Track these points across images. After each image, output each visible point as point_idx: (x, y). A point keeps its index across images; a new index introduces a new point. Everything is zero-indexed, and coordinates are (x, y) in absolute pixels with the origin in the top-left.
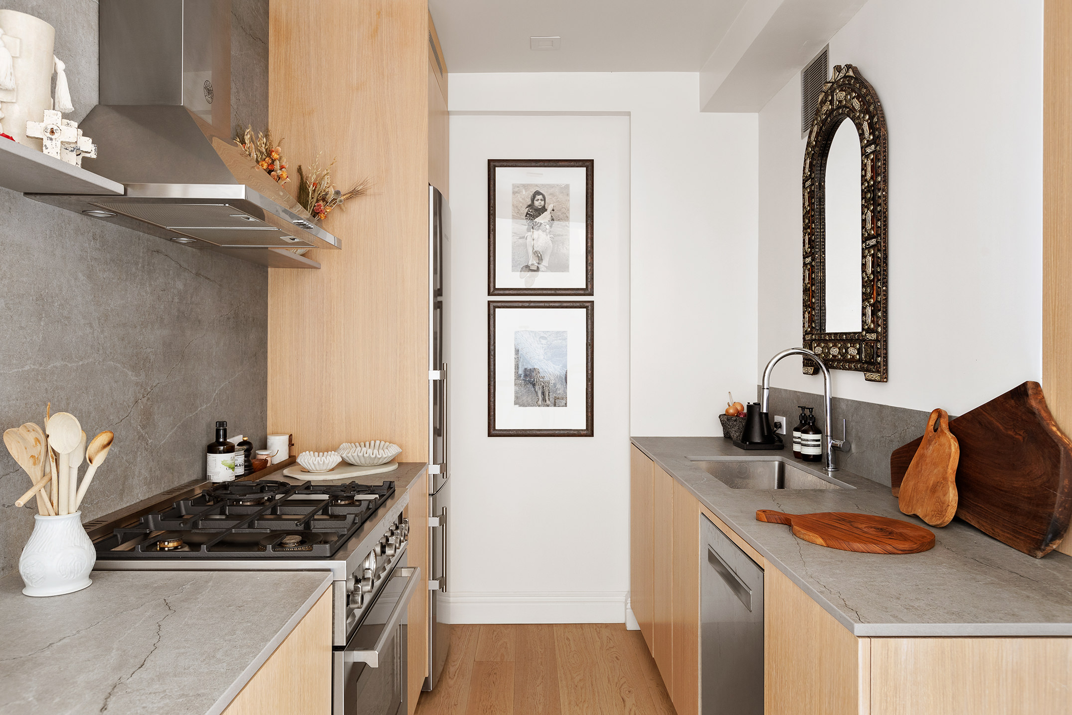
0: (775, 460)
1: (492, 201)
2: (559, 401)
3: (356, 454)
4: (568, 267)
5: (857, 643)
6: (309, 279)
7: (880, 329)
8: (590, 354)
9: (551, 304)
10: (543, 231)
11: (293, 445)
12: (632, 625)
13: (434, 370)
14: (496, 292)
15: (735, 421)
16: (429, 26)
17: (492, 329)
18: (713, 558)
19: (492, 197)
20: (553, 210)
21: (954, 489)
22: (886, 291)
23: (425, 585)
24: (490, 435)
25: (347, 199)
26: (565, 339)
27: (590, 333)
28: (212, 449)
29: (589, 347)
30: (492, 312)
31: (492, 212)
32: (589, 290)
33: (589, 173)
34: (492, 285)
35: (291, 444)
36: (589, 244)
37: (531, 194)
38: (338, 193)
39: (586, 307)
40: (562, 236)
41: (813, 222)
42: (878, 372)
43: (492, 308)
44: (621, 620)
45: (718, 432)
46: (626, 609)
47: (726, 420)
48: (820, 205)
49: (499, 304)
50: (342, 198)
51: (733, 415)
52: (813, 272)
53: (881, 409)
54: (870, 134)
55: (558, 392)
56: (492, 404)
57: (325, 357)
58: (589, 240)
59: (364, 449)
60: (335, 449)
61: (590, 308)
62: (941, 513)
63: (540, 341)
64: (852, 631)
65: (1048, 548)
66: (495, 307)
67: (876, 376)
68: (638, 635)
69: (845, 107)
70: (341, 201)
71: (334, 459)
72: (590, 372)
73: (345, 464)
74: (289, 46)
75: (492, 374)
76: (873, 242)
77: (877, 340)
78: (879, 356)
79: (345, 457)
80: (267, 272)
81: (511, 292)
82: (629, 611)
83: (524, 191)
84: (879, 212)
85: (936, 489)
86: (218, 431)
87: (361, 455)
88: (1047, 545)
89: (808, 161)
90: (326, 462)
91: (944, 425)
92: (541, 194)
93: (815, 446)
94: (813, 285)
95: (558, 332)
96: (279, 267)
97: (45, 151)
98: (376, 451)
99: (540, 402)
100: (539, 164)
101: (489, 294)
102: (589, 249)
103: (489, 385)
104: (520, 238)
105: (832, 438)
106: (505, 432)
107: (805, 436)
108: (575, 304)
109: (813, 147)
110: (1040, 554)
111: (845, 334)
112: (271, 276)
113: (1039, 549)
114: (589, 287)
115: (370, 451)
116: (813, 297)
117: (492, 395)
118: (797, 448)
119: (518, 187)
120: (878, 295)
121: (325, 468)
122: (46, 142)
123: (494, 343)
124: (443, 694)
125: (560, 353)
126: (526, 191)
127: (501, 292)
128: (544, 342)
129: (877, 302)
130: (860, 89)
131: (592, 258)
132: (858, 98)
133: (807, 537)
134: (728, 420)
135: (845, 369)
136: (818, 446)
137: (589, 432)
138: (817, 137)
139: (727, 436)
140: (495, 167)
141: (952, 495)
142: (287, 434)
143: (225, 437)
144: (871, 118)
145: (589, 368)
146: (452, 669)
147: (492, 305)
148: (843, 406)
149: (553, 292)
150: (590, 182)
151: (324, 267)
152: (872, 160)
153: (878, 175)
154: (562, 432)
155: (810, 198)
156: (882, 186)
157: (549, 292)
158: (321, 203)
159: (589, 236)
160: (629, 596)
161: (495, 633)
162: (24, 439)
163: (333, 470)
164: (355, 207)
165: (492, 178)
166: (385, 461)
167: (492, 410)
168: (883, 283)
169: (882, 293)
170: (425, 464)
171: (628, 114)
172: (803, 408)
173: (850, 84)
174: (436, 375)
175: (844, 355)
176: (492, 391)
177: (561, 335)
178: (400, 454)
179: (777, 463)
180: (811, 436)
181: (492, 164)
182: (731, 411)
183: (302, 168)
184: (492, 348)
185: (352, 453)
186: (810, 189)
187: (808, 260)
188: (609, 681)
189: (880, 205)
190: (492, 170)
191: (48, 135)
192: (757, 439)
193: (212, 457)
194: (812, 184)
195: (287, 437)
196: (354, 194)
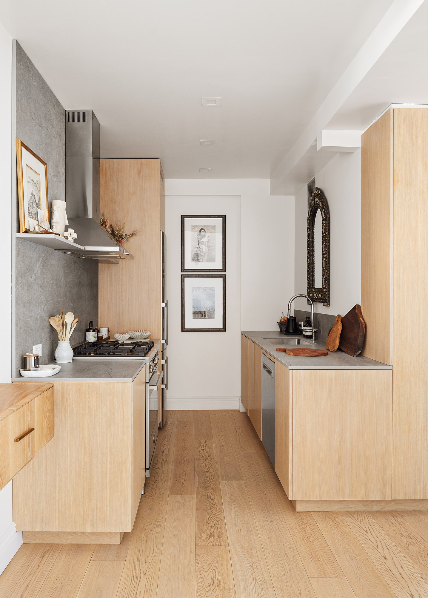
0: (296, 338)
1: (183, 233)
2: (211, 317)
3: (135, 334)
4: (215, 260)
5: (289, 371)
6: (114, 267)
7: (327, 287)
8: (224, 297)
9: (208, 276)
10: (205, 245)
11: (109, 332)
12: (242, 410)
13: (163, 303)
14: (185, 271)
15: (284, 324)
16: (161, 169)
17: (183, 286)
18: (265, 367)
19: (183, 231)
20: (209, 236)
21: (338, 339)
22: (329, 274)
23: (160, 386)
24: (182, 331)
25: (130, 237)
26: (214, 291)
27: (224, 289)
28: (88, 330)
29: (224, 294)
30: (183, 279)
31: (183, 237)
32: (224, 270)
33: (224, 221)
34: (183, 268)
35: (108, 332)
36: (224, 251)
37: (200, 229)
38: (126, 235)
39: (223, 277)
40: (213, 247)
41: (310, 245)
42: (326, 303)
43: (183, 277)
44: (238, 409)
45: (278, 329)
46: (239, 403)
47: (280, 324)
48: (312, 239)
49: (186, 276)
50: (128, 237)
51: (283, 322)
52: (310, 265)
53: (328, 316)
54: (324, 216)
55: (211, 313)
56: (183, 318)
57: (121, 298)
58: (224, 249)
59: (138, 332)
60: (127, 333)
61: (224, 277)
62: (334, 347)
63: (203, 292)
64: (288, 368)
65: (357, 354)
66: (184, 277)
67: (326, 304)
68: (245, 414)
69: (318, 204)
70: (127, 238)
71: (127, 336)
72: (224, 304)
73: (130, 338)
74: (106, 178)
75: (183, 305)
76: (325, 256)
77: (326, 291)
78: (326, 297)
79: (131, 336)
80: (98, 265)
81: (191, 271)
82: (241, 404)
83: (196, 228)
84: (327, 245)
85: (334, 340)
86: (90, 324)
87: (137, 334)
88: (357, 353)
89: (308, 221)
90: (125, 337)
91: (340, 320)
92: (204, 229)
93: (310, 332)
94: (310, 270)
95: (211, 288)
96: (103, 263)
97: (69, 240)
98: (142, 333)
99: (203, 317)
100: (202, 217)
101: (182, 272)
102: (224, 253)
103: (182, 310)
104: (195, 248)
105: (314, 328)
106: (188, 330)
107: (307, 328)
108: (218, 276)
109: (310, 216)
110: (355, 356)
111: (318, 289)
112: (100, 267)
113: (355, 354)
114: (224, 268)
115: (140, 333)
116: (310, 274)
117: (183, 314)
118: (304, 333)
119: (194, 226)
120: (326, 275)
121: (124, 339)
122: (69, 237)
123: (184, 292)
124: (166, 429)
125: (211, 297)
126: (197, 228)
127: (187, 271)
128: (205, 292)
129: (326, 277)
130: (322, 199)
131: (225, 256)
132: (321, 202)
133: (289, 353)
134: (281, 324)
135: (318, 302)
136: (311, 332)
137: (224, 330)
138: (311, 213)
139: (281, 331)
140: (184, 218)
141: (338, 341)
142: (106, 328)
143: (92, 327)
144: (324, 211)
145: (224, 302)
146: (169, 423)
147: (183, 276)
148: (319, 316)
149: (209, 271)
150: (224, 224)
151: (120, 263)
152: (325, 226)
153: (326, 232)
154: (213, 330)
155: (309, 236)
156: (327, 236)
157: (207, 271)
158: (120, 239)
159: (224, 247)
160: (241, 398)
161: (185, 413)
162: (55, 320)
163: (127, 340)
164: (132, 240)
165: (183, 223)
166: (145, 337)
167: (183, 320)
168: (328, 271)
169: (328, 274)
170: (160, 339)
171: (241, 196)
172: (307, 318)
173: (319, 196)
174: (163, 305)
175: (318, 297)
176: (183, 312)
177: (212, 289)
178: (150, 335)
179: (297, 339)
180: (309, 328)
181: (183, 217)
182: (283, 320)
183: (112, 224)
184: (183, 294)
185: (134, 335)
186: (309, 232)
187: (309, 260)
188: (231, 426)
189: (327, 243)
190: (183, 219)
191: (69, 235)
192: (291, 331)
193: (88, 333)
194: (309, 231)
195: (107, 328)
196: (132, 235)
